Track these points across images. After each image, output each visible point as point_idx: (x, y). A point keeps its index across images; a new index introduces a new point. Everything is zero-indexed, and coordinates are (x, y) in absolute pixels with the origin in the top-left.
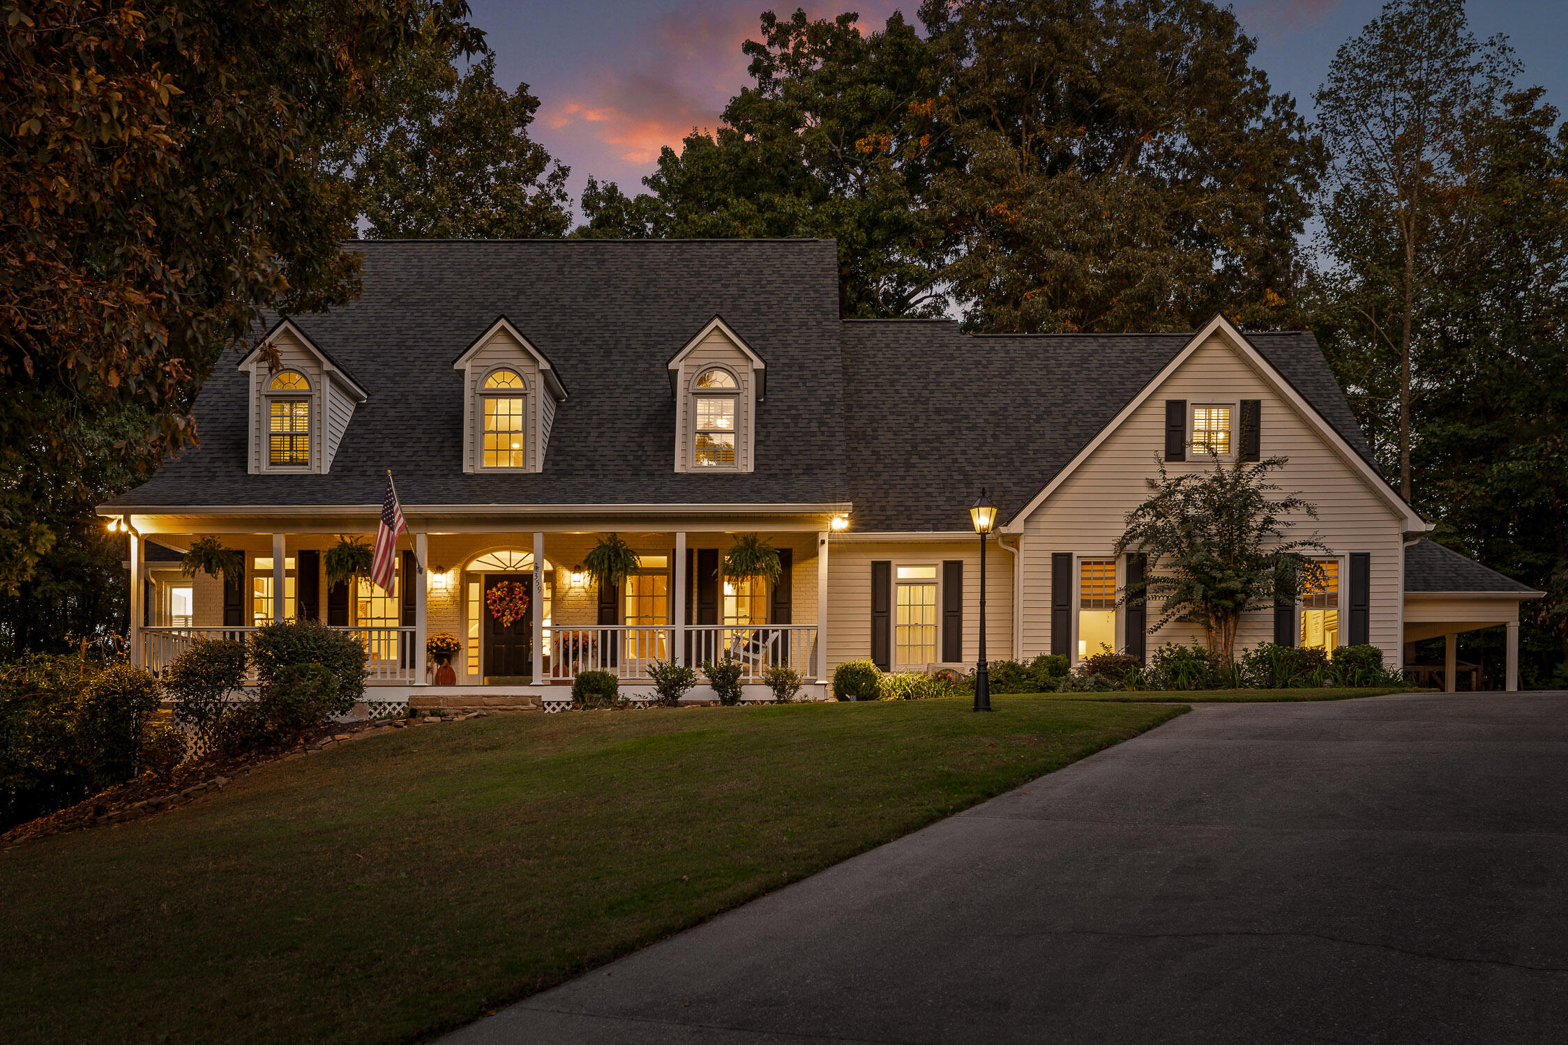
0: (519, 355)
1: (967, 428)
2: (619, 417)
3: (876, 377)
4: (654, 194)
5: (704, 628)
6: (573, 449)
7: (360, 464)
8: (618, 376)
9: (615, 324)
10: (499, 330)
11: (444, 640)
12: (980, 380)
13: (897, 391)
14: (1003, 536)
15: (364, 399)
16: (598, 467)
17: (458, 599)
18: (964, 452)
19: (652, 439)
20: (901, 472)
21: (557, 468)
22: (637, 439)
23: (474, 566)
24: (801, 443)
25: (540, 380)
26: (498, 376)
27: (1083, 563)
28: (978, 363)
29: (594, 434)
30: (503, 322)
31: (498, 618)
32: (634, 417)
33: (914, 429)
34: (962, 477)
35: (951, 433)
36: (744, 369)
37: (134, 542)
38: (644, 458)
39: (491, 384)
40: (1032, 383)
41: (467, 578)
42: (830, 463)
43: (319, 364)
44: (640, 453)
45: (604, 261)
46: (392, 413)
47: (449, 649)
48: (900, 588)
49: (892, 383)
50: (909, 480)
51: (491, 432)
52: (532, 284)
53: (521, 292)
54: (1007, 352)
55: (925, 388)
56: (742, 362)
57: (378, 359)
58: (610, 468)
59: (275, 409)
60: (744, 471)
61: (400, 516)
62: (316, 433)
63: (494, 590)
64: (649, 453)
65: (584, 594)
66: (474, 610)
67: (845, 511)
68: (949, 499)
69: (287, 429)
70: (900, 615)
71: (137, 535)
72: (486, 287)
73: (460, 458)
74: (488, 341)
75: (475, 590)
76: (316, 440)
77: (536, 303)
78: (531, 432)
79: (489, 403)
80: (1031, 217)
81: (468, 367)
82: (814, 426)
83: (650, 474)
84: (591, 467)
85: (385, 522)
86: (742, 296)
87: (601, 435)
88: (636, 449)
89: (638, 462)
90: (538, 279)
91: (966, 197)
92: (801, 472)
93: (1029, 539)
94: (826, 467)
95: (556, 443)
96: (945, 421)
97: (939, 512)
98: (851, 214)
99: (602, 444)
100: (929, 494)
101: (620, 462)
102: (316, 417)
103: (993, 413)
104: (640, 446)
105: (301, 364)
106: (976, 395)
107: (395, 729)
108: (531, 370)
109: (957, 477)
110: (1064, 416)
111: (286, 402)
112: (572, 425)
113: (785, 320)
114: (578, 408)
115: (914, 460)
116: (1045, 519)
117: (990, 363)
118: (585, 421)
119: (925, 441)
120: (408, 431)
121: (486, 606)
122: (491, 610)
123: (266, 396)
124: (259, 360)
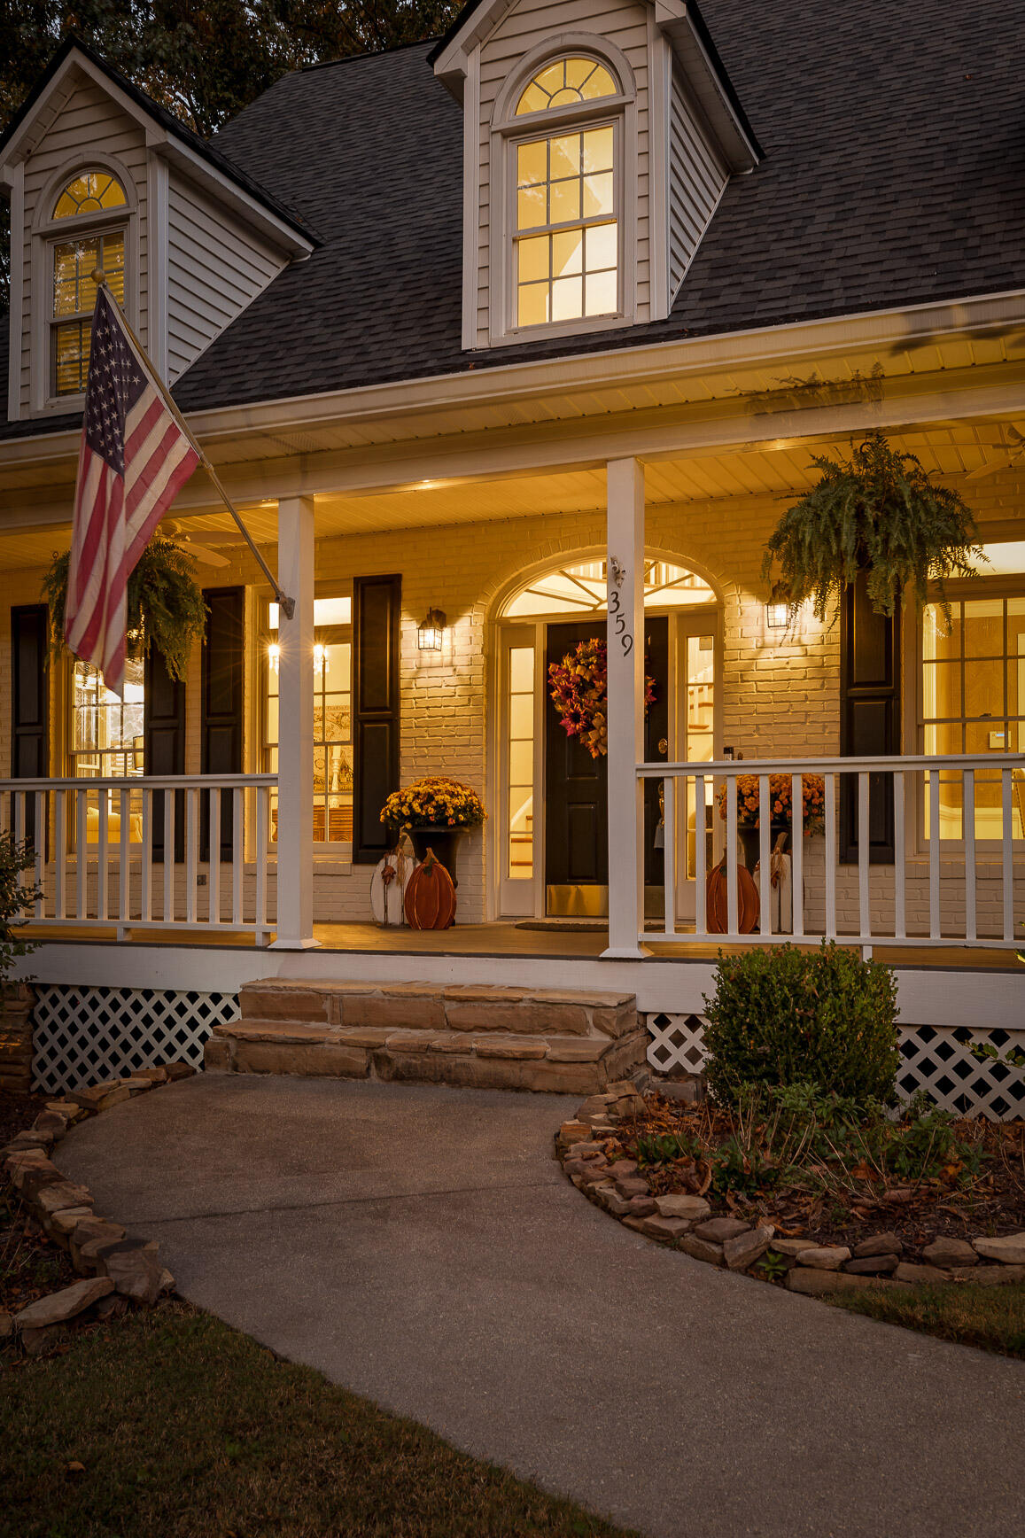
0: (603, 4)
2: (896, 172)
6: (763, 257)
8: (892, 103)
11: (430, 798)
15: (306, 253)
17: (481, 690)
19: (997, 198)
21: (711, 305)
22: (949, 207)
23: (521, 606)
25: (660, 62)
26: (551, 76)
29: (823, 216)
31: (576, 736)
32: (938, 165)
38: (972, 242)
39: (534, 103)
41: (502, 636)
44: (961, 233)
46: (350, 268)
47: (443, 821)
51: (534, 232)
58: (870, 279)
62: (139, 305)
63: (567, 661)
65: (803, 660)
66: (524, 716)
73: (457, 323)
75: (524, 664)
76: (139, 323)
78: (637, 210)
79: (530, 155)
81: (472, 68)
87: (842, 216)
88: (950, 226)
95: (716, 255)
99: (846, 234)
104: (962, 219)
105: (108, 146)
112: (766, 212)
114: (783, 179)
118: (801, 197)
121: (549, 704)
122: (560, 716)
123: (45, 236)
124: (28, 156)
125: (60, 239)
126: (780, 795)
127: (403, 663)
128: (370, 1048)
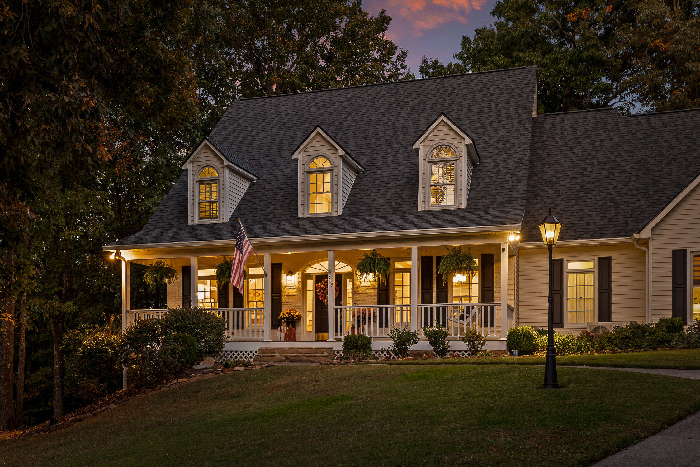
0: (328, 147)
1: (619, 173)
2: (391, 180)
3: (562, 146)
4: (460, 63)
5: (441, 305)
6: (362, 200)
7: (245, 216)
8: (395, 156)
9: (398, 127)
10: (317, 134)
11: (290, 314)
12: (630, 142)
13: (574, 154)
14: (637, 240)
15: (255, 180)
16: (374, 210)
17: (301, 290)
18: (615, 188)
19: (408, 192)
20: (572, 202)
21: (350, 212)
22: (399, 192)
23: (310, 271)
24: (499, 188)
25: (340, 161)
26: (317, 161)
27: (695, 256)
28: (629, 132)
29: (375, 190)
30: (318, 130)
31: (322, 300)
32: (400, 179)
33: (583, 175)
34: (612, 204)
35: (608, 176)
36: (460, 145)
37: (123, 264)
38: (401, 203)
39: (313, 165)
40: (665, 141)
41: (306, 277)
42: (516, 199)
43: (222, 162)
44: (400, 200)
45: (397, 93)
46: (268, 186)
47: (293, 319)
48: (570, 276)
49: (572, 149)
50: (577, 208)
51: (313, 193)
52: (356, 109)
53: (350, 114)
54: (650, 124)
55: (593, 150)
56: (458, 140)
57: (267, 158)
58: (381, 210)
59: (202, 188)
60: (460, 207)
61: (249, 245)
62: (221, 200)
63: (320, 284)
64: (404, 200)
65: (370, 285)
66: (310, 296)
67: (517, 229)
68: (602, 218)
69: (208, 199)
70: (570, 292)
71: (125, 261)
72: (332, 114)
73: (296, 209)
74: (310, 141)
75: (310, 284)
76: (222, 204)
77: (356, 120)
78: (335, 192)
79: (313, 177)
80: (677, 45)
81: (300, 157)
82: (508, 177)
83: (404, 213)
84: (370, 210)
85: (238, 249)
86: (475, 104)
87: (379, 191)
88: (398, 198)
89: (398, 206)
90: (360, 107)
91: (635, 38)
92: (496, 206)
93: (656, 241)
94: (512, 202)
95: (352, 198)
96: (605, 169)
97: (595, 226)
98: (565, 57)
99: (378, 196)
100: (590, 216)
101: (387, 207)
102: (221, 191)
103: (636, 162)
104: (401, 196)
105: (214, 162)
106: (626, 152)
107: (217, 375)
108: (334, 156)
109: (609, 203)
110: (686, 160)
111: (207, 184)
112: (363, 187)
113: (499, 116)
114: (368, 177)
115: (582, 194)
116: (667, 228)
117: (638, 131)
118: (371, 184)
119: (589, 182)
120: (274, 196)
121: (316, 293)
122: (318, 296)
123: (197, 181)
124: (193, 162)
125: (201, 182)
126: (364, 313)
127: (283, 283)
128: (286, 356)
